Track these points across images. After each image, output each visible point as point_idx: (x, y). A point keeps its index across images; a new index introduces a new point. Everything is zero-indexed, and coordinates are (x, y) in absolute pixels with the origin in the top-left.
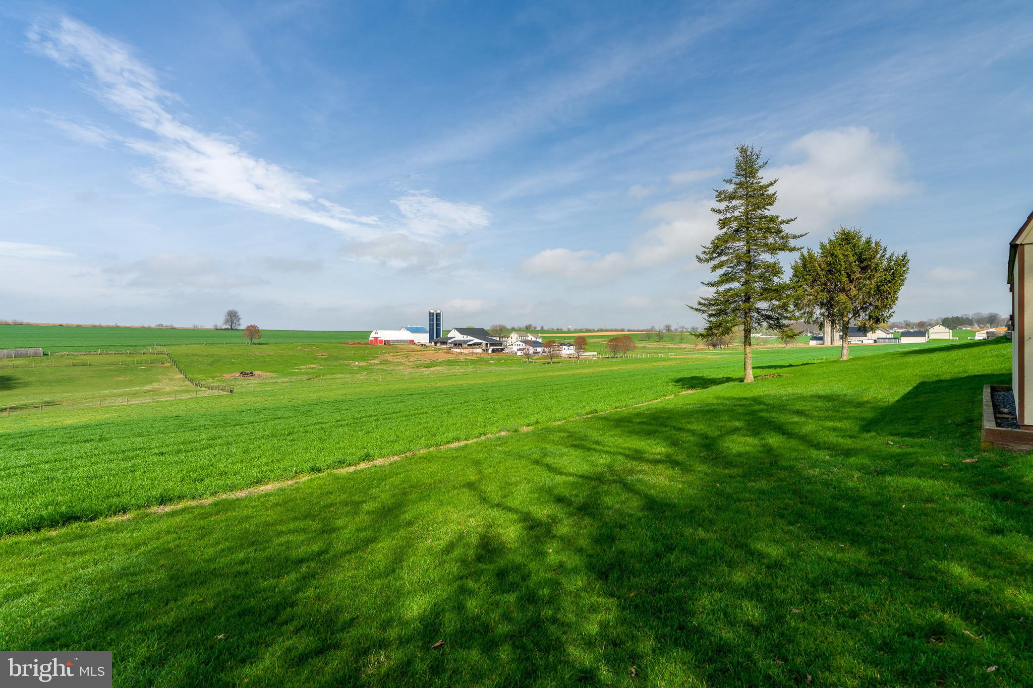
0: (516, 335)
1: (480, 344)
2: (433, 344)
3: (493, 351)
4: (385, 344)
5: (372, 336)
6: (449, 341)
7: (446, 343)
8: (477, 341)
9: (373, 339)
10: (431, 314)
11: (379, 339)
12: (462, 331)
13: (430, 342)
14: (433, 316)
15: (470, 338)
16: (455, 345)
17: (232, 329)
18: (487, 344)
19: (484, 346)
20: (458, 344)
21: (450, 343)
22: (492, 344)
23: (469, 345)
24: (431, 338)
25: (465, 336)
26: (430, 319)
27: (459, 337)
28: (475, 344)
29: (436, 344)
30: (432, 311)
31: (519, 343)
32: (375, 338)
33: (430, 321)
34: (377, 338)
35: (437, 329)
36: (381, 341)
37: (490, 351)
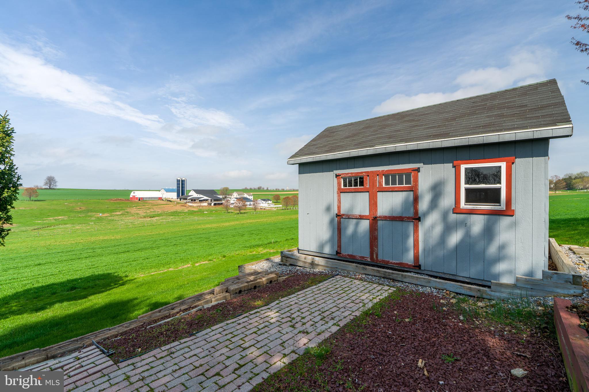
0: (236, 194)
1: (207, 200)
2: (179, 200)
3: (215, 204)
4: (139, 200)
5: (132, 194)
6: (188, 198)
7: (186, 199)
8: (206, 198)
9: (132, 197)
10: (178, 181)
11: (136, 197)
12: (197, 191)
13: (178, 199)
14: (180, 182)
15: (201, 196)
16: (192, 200)
17: (50, 188)
18: (211, 200)
19: (210, 201)
20: (193, 200)
21: (189, 199)
22: (215, 200)
23: (200, 201)
24: (178, 196)
25: (199, 195)
26: (177, 183)
27: (195, 195)
28: (204, 200)
29: (180, 199)
30: (179, 179)
31: (234, 199)
32: (133, 196)
33: (177, 185)
34: (135, 196)
35: (182, 190)
36: (137, 198)
37: (213, 204)
